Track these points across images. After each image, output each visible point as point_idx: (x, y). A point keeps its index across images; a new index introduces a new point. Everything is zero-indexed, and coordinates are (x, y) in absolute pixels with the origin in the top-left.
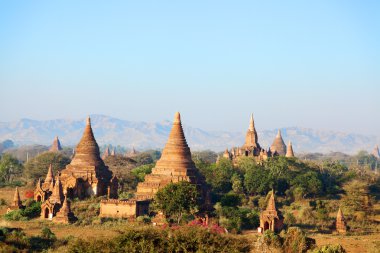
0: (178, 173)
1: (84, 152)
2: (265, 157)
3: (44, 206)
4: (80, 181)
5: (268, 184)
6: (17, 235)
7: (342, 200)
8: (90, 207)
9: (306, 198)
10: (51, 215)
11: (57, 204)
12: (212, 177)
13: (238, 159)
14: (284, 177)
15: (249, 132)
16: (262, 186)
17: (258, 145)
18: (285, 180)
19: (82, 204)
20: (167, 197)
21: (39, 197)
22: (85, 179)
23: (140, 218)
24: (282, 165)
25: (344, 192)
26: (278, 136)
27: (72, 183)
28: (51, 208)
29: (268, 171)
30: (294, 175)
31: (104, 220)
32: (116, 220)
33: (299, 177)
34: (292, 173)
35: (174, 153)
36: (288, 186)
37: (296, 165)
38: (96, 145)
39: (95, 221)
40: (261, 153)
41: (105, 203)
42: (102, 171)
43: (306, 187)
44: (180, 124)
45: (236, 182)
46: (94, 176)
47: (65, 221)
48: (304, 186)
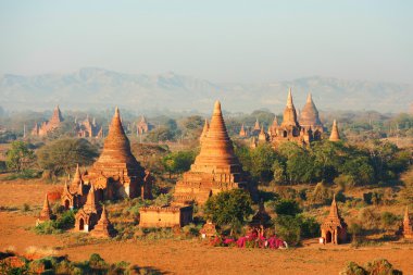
0: (221, 171)
1: (113, 147)
2: (306, 138)
3: (78, 217)
4: (111, 181)
5: (314, 171)
6: (67, 266)
7: (401, 192)
8: (124, 211)
9: (356, 186)
10: (86, 227)
11: (92, 214)
12: (251, 164)
13: (276, 140)
14: (331, 163)
15: (288, 110)
16: (307, 175)
17: (297, 124)
18: (332, 168)
19: (114, 208)
20: (218, 206)
21: (67, 202)
22: (116, 178)
23: (186, 229)
24: (329, 150)
25: (402, 184)
26: (309, 101)
27: (102, 184)
28: (86, 218)
29: (314, 158)
30: (342, 161)
31: (146, 231)
32: (159, 230)
33: (348, 163)
34: (340, 158)
35: (215, 148)
36: (336, 174)
37: (344, 149)
38: (127, 139)
39: (136, 234)
40: (301, 133)
41: (145, 211)
42: (135, 169)
43: (356, 174)
44: (221, 115)
45: (278, 171)
46: (126, 174)
47: (104, 235)
48: (354, 174)
